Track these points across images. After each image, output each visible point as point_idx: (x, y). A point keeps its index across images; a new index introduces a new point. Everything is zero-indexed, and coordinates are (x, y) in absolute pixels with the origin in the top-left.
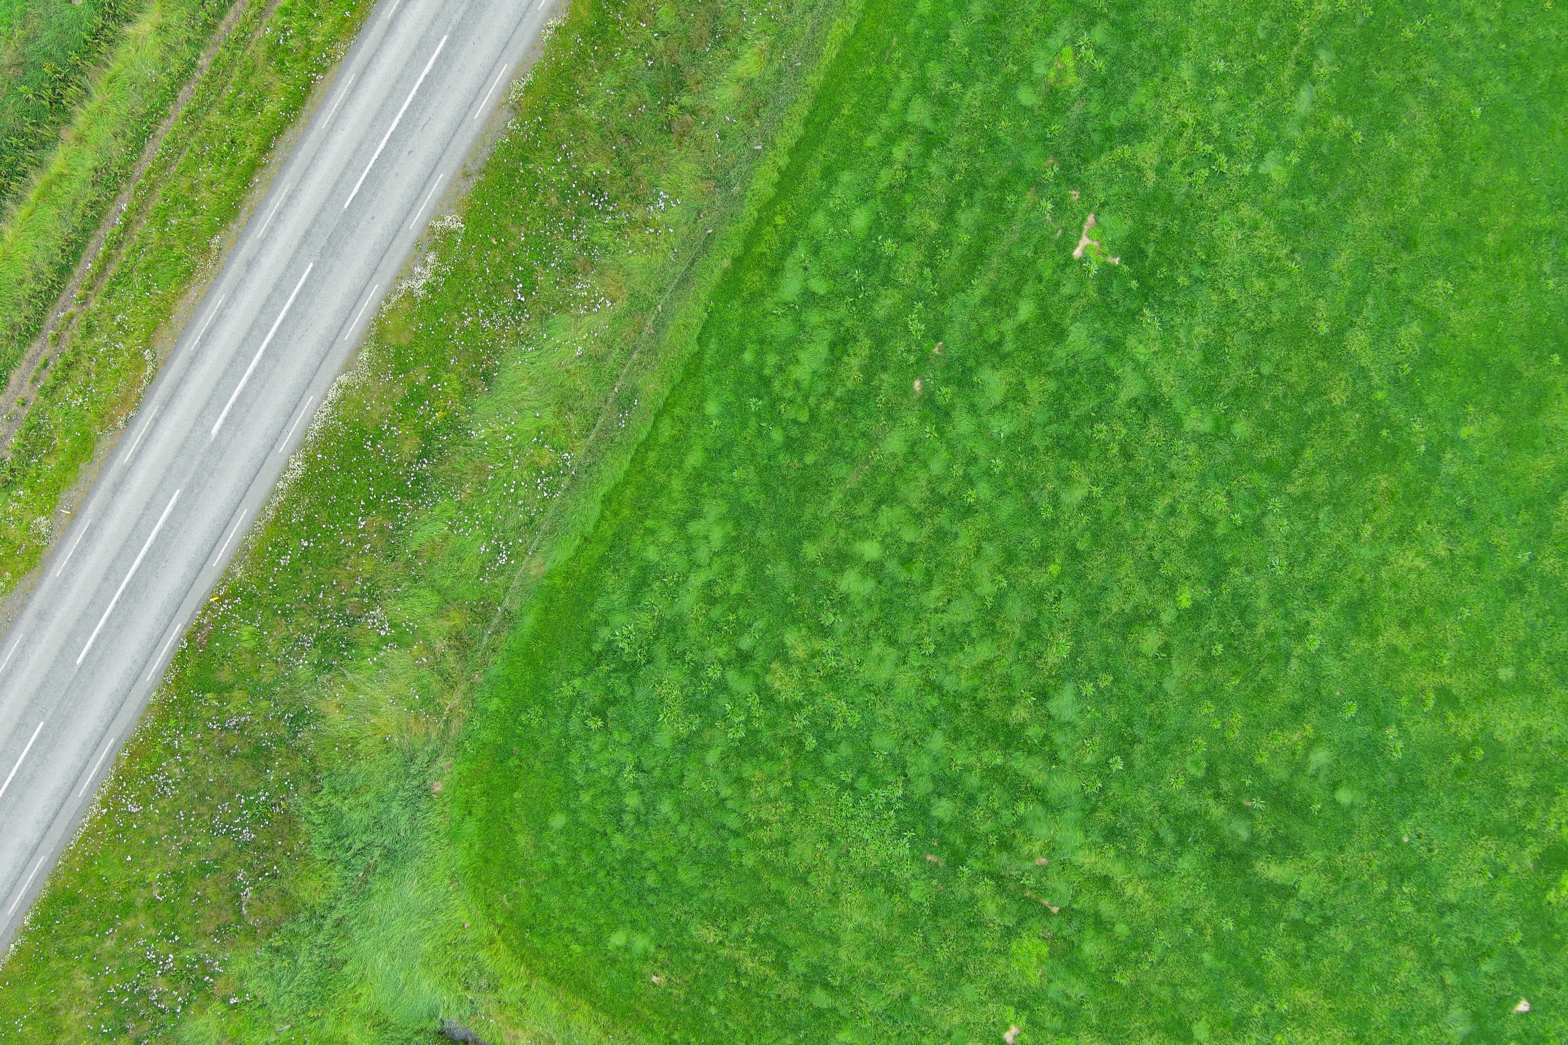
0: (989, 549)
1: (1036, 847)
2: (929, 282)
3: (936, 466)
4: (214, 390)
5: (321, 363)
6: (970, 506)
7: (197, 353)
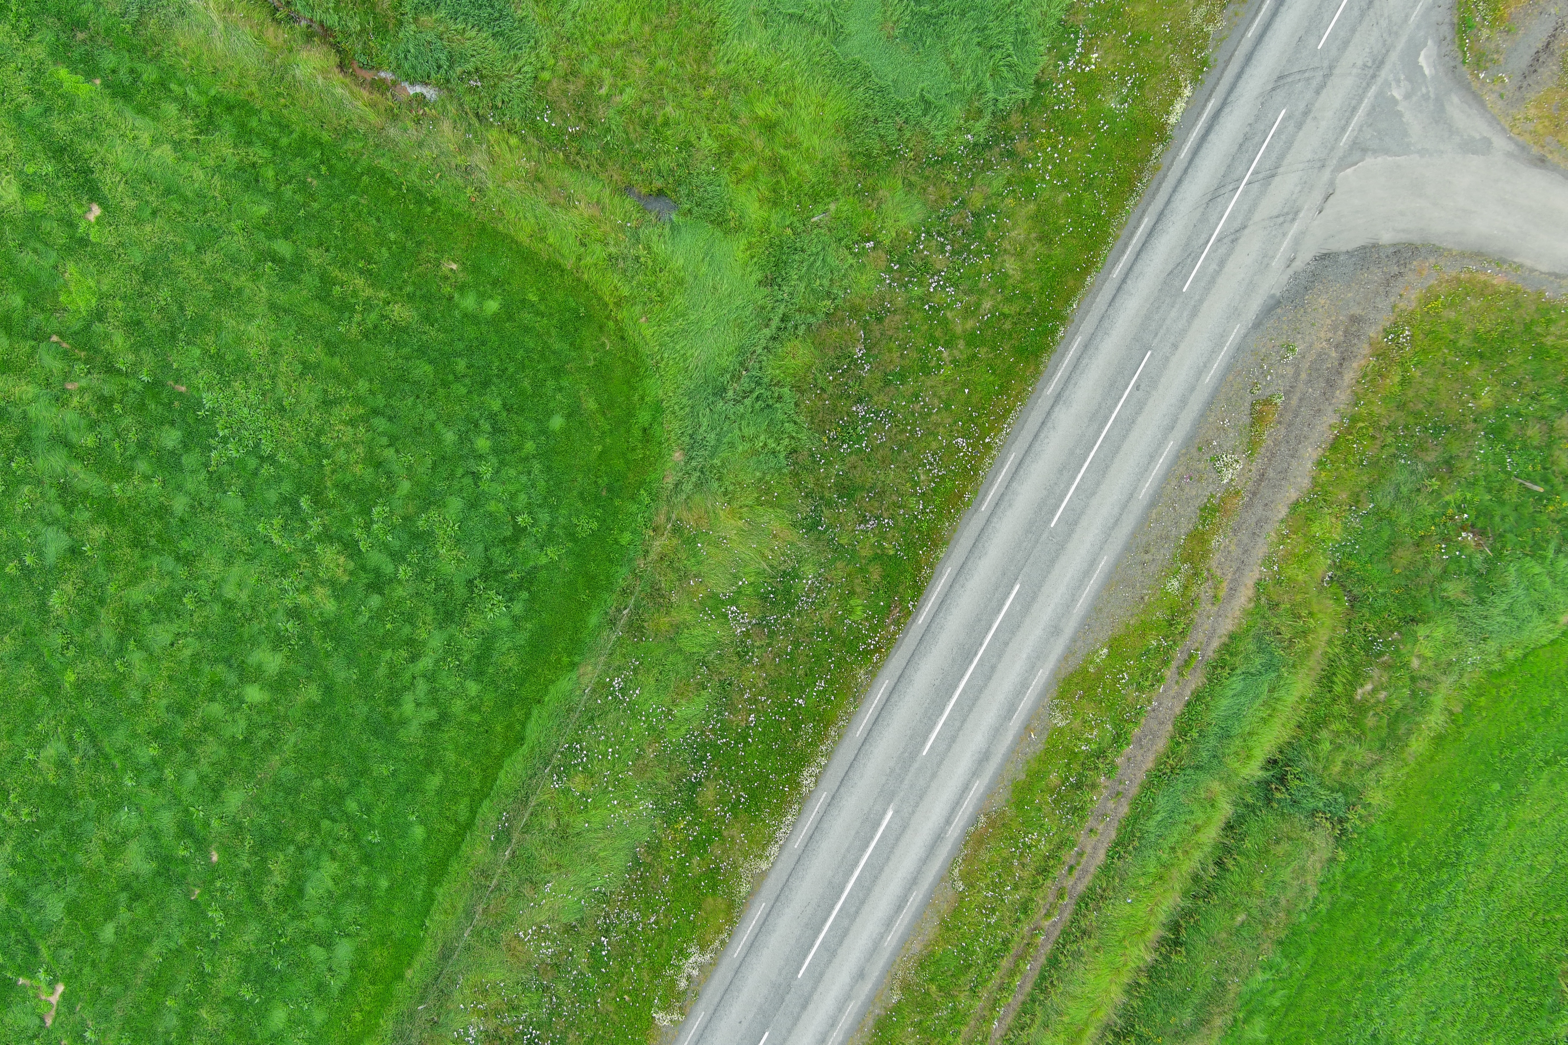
0: (135, 695)
1: (75, 401)
2: (205, 958)
3: (192, 777)
4: (891, 852)
5: (787, 880)
6: (155, 739)
7: (910, 888)
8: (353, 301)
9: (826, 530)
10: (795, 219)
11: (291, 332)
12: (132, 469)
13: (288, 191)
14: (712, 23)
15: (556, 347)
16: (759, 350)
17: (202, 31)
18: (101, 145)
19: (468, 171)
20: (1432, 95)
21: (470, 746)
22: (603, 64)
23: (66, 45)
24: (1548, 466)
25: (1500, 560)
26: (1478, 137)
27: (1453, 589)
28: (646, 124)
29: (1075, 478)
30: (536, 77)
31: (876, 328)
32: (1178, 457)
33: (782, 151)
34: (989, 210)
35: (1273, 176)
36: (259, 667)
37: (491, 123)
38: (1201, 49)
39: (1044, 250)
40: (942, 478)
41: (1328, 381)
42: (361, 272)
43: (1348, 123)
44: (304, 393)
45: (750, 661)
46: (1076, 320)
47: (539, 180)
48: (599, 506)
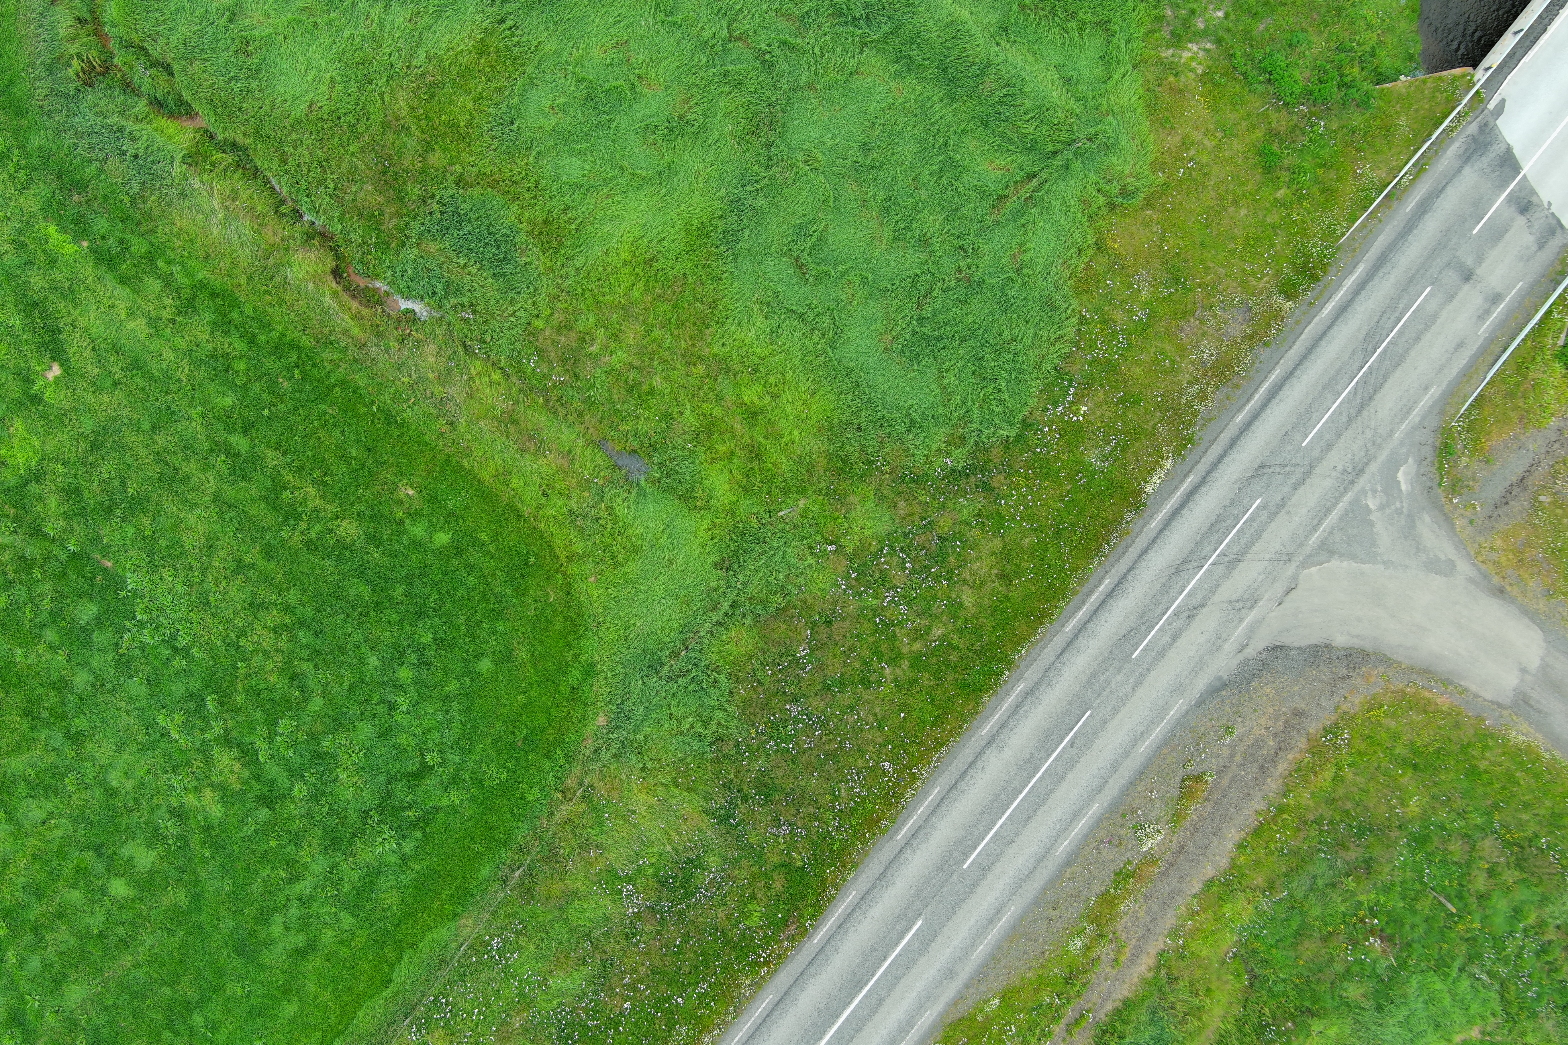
3: (35, 963)
8: (301, 509)
9: (738, 824)
10: (761, 509)
11: (231, 529)
12: (39, 637)
13: (256, 387)
14: (714, 303)
15: (499, 590)
16: (703, 633)
17: (201, 216)
18: (75, 308)
19: (443, 402)
20: (1405, 511)
21: (332, 980)
22: (599, 323)
23: (59, 203)
24: (1464, 883)
25: (1404, 970)
26: (1443, 558)
27: (1353, 991)
28: (631, 389)
29: (995, 824)
30: (529, 323)
31: (823, 630)
32: (1101, 820)
33: (761, 439)
34: (957, 536)
35: (1239, 561)
36: (130, 860)
37: (476, 355)
38: (1189, 425)
39: (1002, 590)
40: (863, 798)
41: (1261, 767)
42: (315, 482)
43: (1319, 523)
44: (233, 592)
45: (636, 945)
46: (1022, 666)
47: (514, 422)
48: (511, 757)
